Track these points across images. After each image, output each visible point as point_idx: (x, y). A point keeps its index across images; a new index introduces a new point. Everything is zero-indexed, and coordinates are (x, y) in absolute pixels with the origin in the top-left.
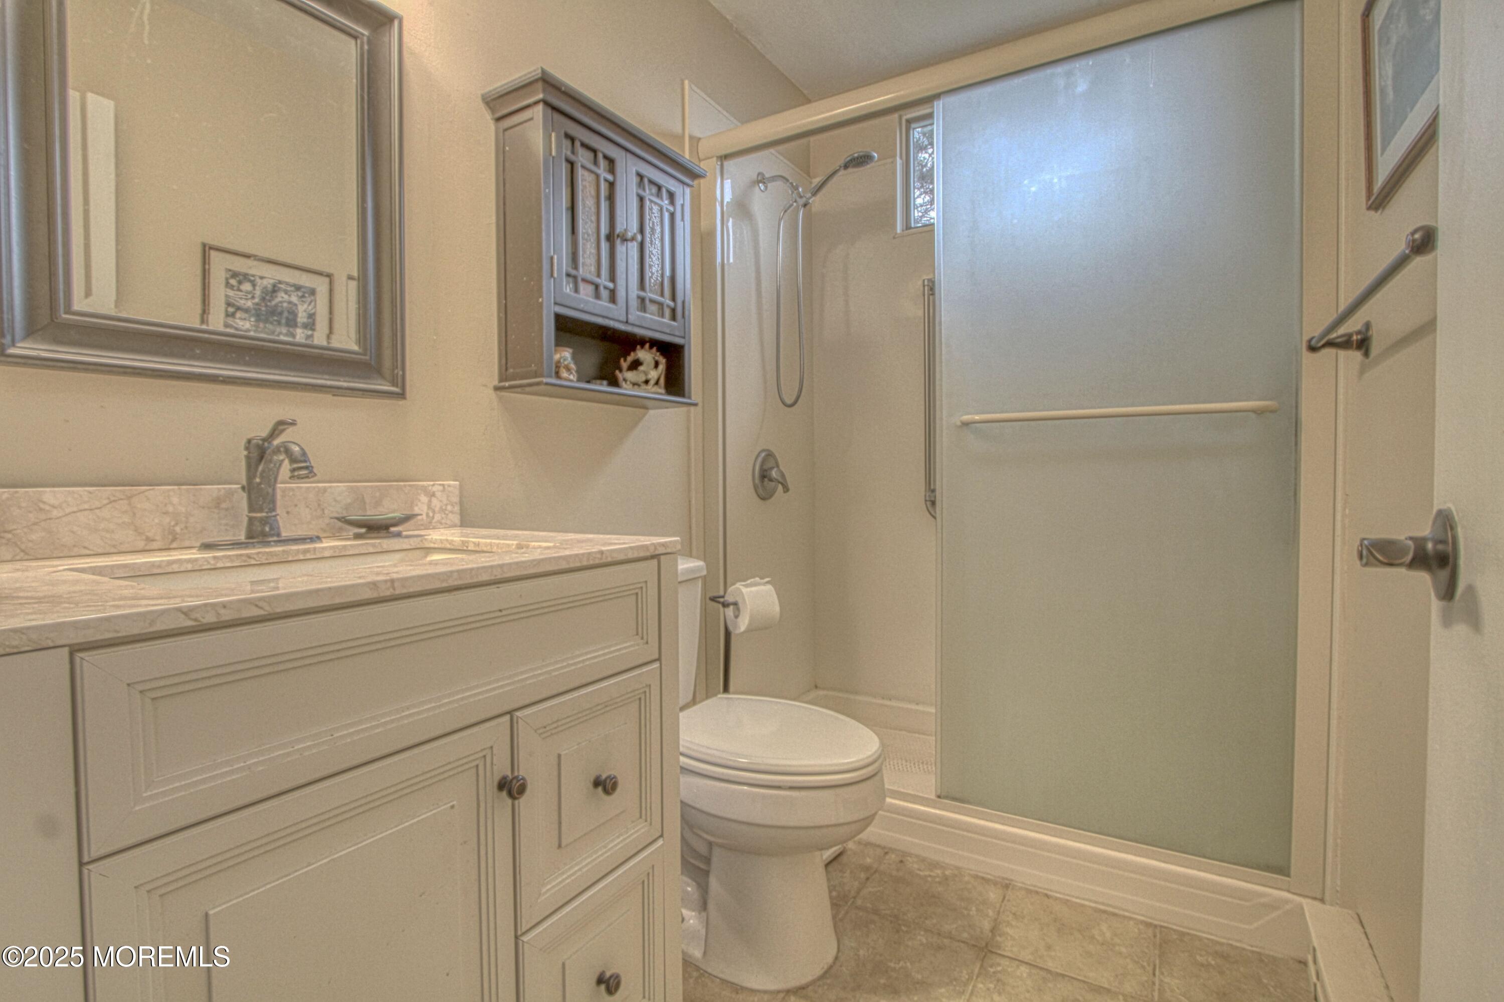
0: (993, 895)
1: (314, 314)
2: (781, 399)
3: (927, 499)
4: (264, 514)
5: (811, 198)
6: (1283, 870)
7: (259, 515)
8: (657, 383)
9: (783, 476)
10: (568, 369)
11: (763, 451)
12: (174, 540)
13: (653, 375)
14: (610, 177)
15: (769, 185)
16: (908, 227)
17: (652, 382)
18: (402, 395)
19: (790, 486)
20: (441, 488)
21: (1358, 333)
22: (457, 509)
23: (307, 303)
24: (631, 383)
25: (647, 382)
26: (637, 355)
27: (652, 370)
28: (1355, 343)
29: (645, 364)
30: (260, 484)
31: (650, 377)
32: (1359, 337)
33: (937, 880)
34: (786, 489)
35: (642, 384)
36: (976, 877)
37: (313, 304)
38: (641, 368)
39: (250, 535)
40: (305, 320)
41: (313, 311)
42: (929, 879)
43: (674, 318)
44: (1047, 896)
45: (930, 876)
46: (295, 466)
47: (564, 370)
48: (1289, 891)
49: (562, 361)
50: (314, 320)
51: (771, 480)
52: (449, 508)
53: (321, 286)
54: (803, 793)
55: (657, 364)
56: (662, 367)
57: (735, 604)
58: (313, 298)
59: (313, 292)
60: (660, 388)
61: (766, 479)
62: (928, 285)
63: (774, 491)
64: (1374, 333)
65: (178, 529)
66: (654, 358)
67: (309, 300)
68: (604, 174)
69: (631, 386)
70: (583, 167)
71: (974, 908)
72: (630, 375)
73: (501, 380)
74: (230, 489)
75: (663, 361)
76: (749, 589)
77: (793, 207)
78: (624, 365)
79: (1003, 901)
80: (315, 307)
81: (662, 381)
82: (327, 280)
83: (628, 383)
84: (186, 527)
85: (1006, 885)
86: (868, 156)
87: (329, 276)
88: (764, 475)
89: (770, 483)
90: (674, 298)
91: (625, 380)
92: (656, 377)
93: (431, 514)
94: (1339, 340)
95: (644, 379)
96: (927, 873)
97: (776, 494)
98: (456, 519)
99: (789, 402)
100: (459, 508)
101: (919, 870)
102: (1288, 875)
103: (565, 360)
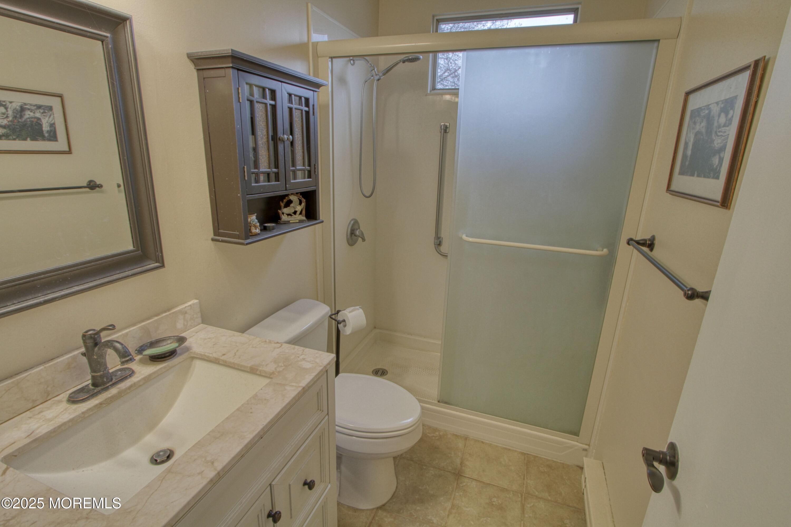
0: (461, 444)
1: (54, 124)
2: (363, 194)
3: (436, 244)
4: (102, 373)
5: (382, 76)
6: (576, 433)
7: (99, 374)
8: (301, 213)
9: (362, 234)
10: (256, 227)
11: (352, 220)
12: (48, 395)
13: (299, 208)
14: (273, 103)
15: (356, 62)
16: (434, 88)
17: (298, 213)
18: (163, 266)
19: (366, 238)
20: (189, 308)
21: (649, 240)
22: (199, 315)
23: (48, 117)
24: (286, 214)
25: (295, 213)
26: (289, 198)
27: (298, 206)
28: (647, 244)
29: (294, 202)
30: (97, 359)
31: (297, 210)
32: (649, 242)
33: (437, 438)
34: (364, 240)
35: (293, 214)
36: (454, 435)
37: (52, 116)
38: (292, 205)
39: (95, 385)
40: (49, 129)
41: (53, 122)
42: (433, 438)
43: (309, 177)
44: (482, 442)
45: (434, 436)
46: (124, 360)
47: (253, 228)
48: (577, 442)
49: (252, 223)
50: (55, 128)
51: (355, 236)
52: (195, 316)
53: (55, 103)
54: (388, 440)
55: (300, 203)
56: (303, 204)
57: (344, 321)
58: (51, 112)
59: (50, 108)
60: (303, 216)
61: (353, 235)
62: (443, 129)
63: (356, 241)
64: (656, 242)
65: (49, 389)
66: (299, 199)
67: (49, 114)
68: (269, 102)
69: (287, 216)
70: (257, 102)
71: (453, 453)
72: (286, 210)
73: (215, 235)
74: (74, 355)
75: (304, 200)
76: (351, 314)
77: (370, 80)
78: (282, 204)
79: (465, 447)
80: (54, 119)
81: (304, 212)
82: (59, 99)
83: (285, 215)
84: (54, 386)
85: (466, 438)
86: (417, 59)
87: (61, 96)
88: (352, 233)
89: (355, 237)
90: (309, 165)
91: (283, 213)
92: (300, 210)
93: (186, 324)
94: (641, 242)
95: (293, 211)
96: (432, 435)
97: (358, 242)
98: (199, 320)
99: (368, 195)
100: (200, 314)
101: (429, 433)
102: (578, 436)
103: (253, 221)
